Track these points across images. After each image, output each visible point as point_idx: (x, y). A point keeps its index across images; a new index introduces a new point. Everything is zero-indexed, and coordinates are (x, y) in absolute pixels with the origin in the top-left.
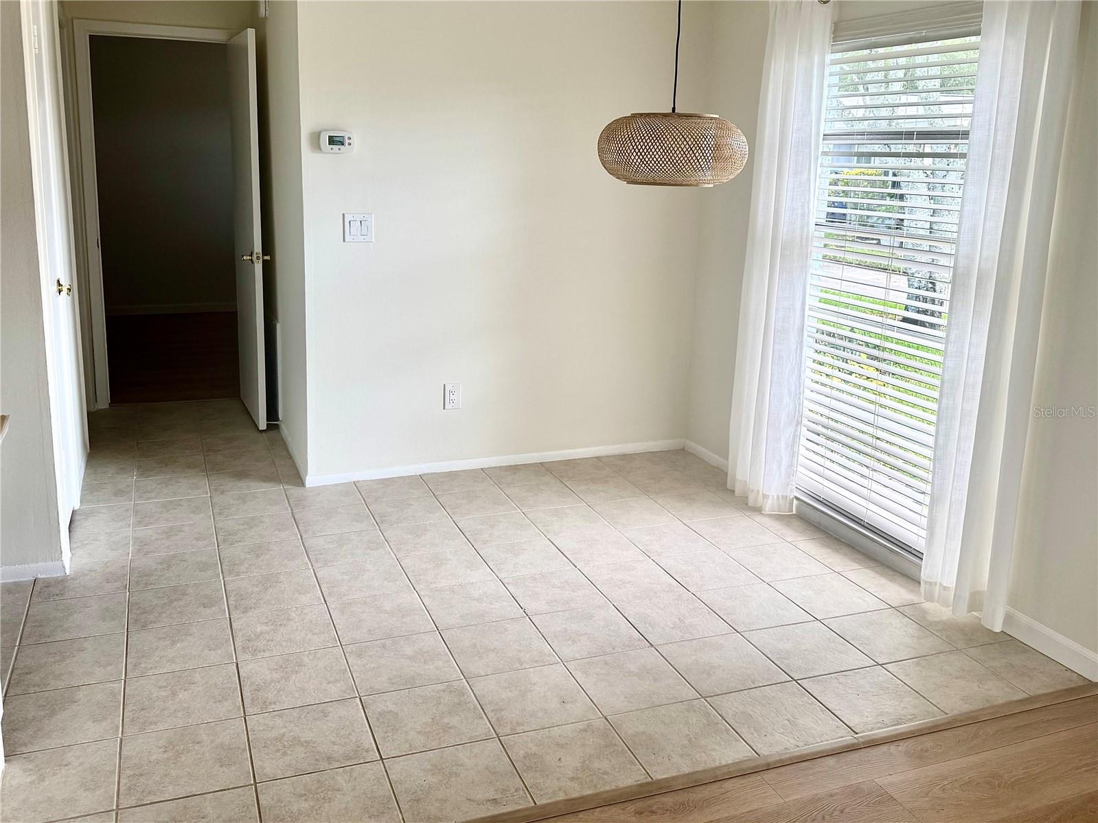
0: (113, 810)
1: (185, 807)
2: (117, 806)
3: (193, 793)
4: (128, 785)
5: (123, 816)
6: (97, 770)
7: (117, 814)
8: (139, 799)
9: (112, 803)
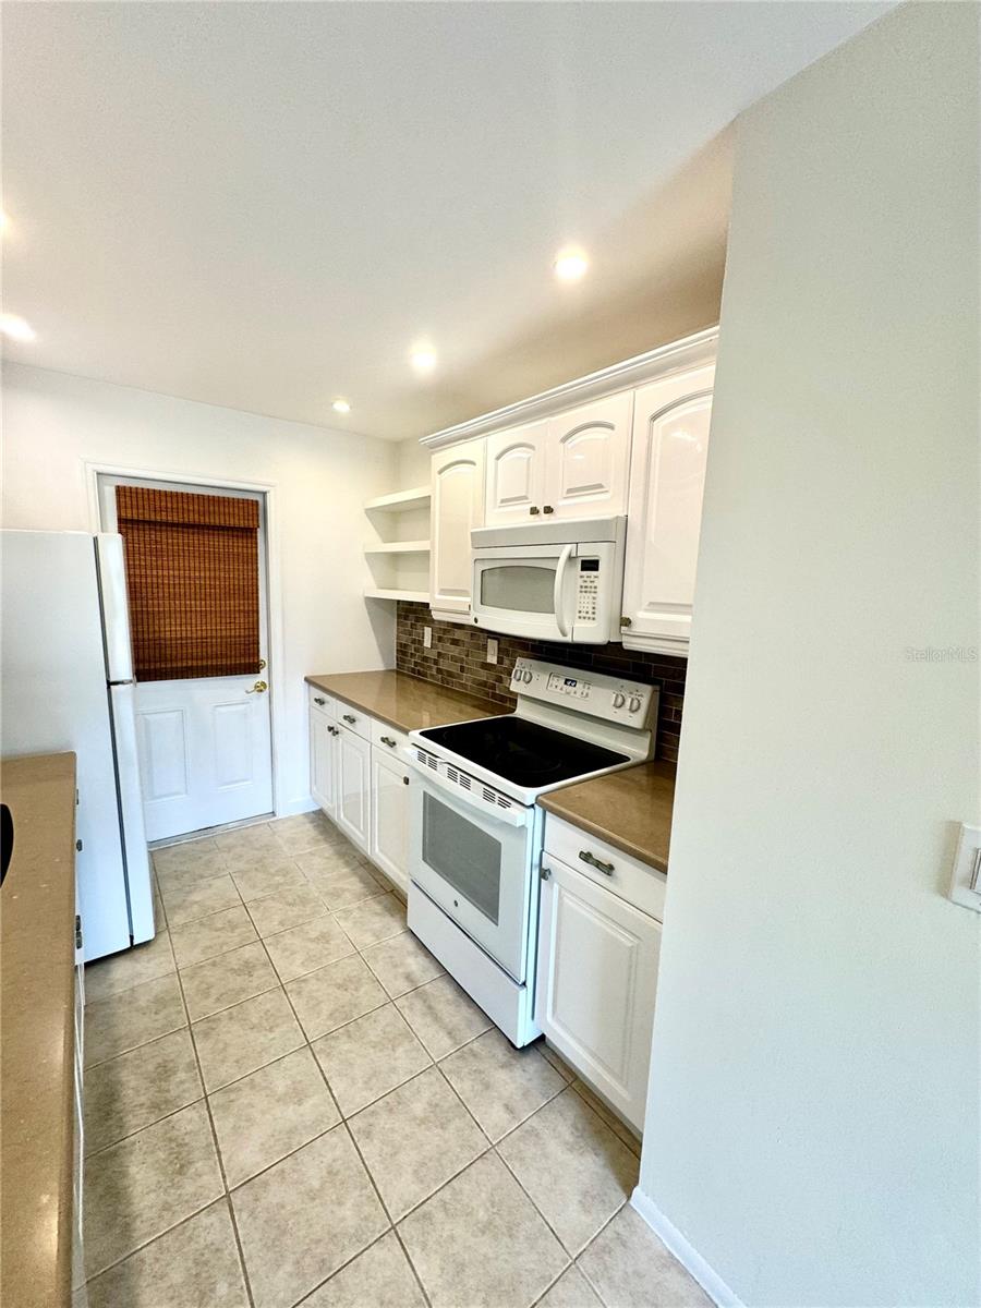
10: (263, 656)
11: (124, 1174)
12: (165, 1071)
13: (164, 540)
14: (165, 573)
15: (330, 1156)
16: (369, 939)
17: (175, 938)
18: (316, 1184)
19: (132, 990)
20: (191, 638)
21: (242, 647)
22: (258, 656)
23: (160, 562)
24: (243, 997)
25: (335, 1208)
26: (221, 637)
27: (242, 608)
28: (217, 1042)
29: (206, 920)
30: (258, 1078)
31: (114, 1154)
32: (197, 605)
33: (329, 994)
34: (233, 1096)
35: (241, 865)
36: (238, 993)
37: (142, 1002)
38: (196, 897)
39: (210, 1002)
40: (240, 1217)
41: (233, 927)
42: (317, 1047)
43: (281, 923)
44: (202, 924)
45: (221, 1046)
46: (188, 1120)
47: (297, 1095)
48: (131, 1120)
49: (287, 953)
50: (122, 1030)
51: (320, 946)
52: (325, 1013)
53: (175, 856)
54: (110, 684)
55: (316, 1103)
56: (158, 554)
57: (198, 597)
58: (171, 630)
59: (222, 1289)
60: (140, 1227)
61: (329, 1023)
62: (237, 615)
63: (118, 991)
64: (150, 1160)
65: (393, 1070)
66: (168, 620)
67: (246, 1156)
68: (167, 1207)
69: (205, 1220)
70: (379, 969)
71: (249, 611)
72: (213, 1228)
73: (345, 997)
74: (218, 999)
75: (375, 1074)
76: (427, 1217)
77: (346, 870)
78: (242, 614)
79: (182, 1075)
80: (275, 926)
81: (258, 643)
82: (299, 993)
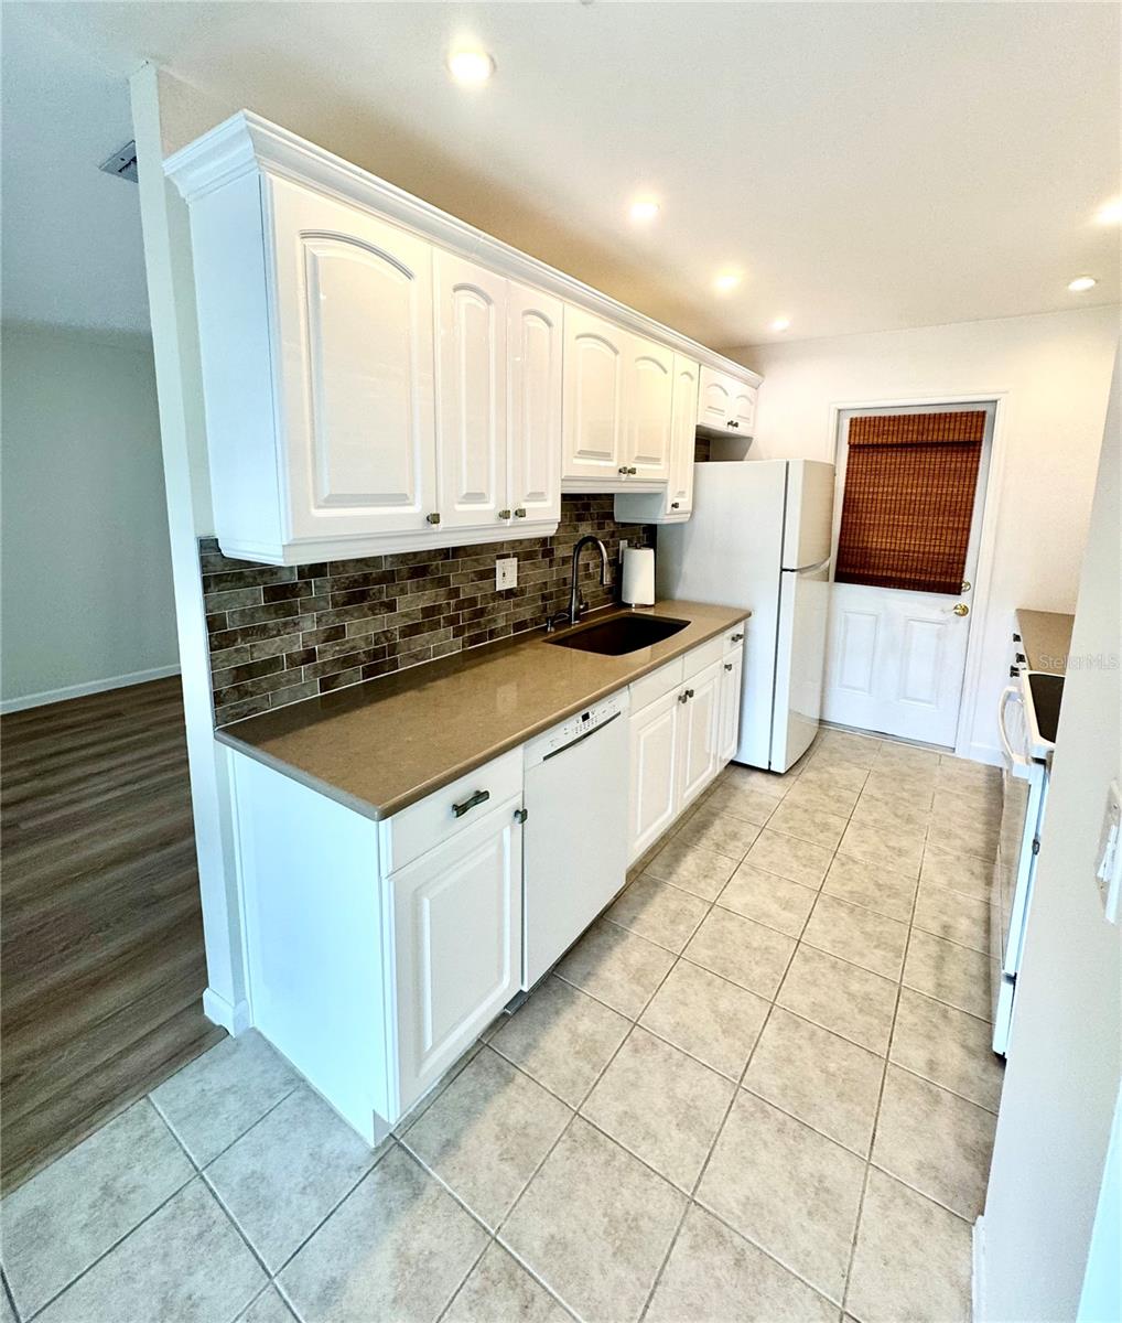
0: (203, 1169)
1: (116, 1225)
2: (202, 1178)
3: (113, 1253)
4: (208, 1211)
5: (187, 1170)
6: (262, 1205)
7: (197, 1169)
8: (182, 1200)
9: (212, 1177)
10: (967, 577)
11: (685, 856)
12: (734, 836)
13: (884, 461)
14: (881, 489)
15: (773, 944)
16: (940, 881)
17: (797, 783)
18: (755, 945)
19: (752, 791)
20: (894, 551)
21: (945, 565)
22: (962, 577)
23: (877, 481)
24: (806, 838)
25: (753, 963)
26: (924, 553)
27: (951, 525)
28: (770, 846)
29: (824, 788)
30: (774, 878)
31: (688, 846)
32: (904, 519)
33: (863, 882)
34: (754, 873)
35: (885, 770)
36: (805, 834)
37: (751, 800)
38: (831, 769)
39: (784, 825)
40: (711, 917)
41: (839, 800)
42: (822, 897)
43: (875, 821)
44: (820, 786)
45: (769, 849)
46: (725, 863)
47: (787, 905)
48: (704, 841)
49: (860, 839)
50: (732, 804)
51: (889, 854)
52: (848, 888)
53: (843, 739)
54: (783, 570)
55: (793, 919)
56: (877, 473)
57: (907, 512)
58: (877, 541)
59: (682, 928)
60: (674, 877)
61: (847, 895)
62: (944, 532)
63: (747, 787)
64: (698, 861)
65: (862, 955)
66: (876, 532)
67: (736, 899)
68: (689, 882)
69: (697, 901)
70: (924, 903)
71: (958, 528)
72: (698, 909)
73: (873, 891)
74: (790, 828)
75: (845, 944)
76: (798, 1026)
77: (979, 826)
78: (950, 531)
79: (740, 844)
80: (869, 819)
81: (964, 563)
82: (843, 864)
